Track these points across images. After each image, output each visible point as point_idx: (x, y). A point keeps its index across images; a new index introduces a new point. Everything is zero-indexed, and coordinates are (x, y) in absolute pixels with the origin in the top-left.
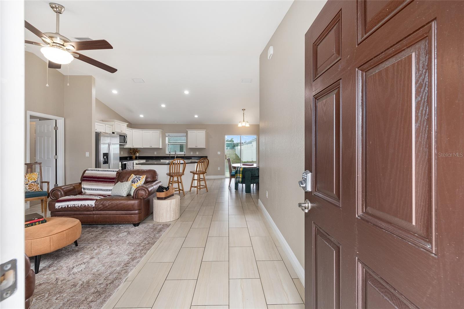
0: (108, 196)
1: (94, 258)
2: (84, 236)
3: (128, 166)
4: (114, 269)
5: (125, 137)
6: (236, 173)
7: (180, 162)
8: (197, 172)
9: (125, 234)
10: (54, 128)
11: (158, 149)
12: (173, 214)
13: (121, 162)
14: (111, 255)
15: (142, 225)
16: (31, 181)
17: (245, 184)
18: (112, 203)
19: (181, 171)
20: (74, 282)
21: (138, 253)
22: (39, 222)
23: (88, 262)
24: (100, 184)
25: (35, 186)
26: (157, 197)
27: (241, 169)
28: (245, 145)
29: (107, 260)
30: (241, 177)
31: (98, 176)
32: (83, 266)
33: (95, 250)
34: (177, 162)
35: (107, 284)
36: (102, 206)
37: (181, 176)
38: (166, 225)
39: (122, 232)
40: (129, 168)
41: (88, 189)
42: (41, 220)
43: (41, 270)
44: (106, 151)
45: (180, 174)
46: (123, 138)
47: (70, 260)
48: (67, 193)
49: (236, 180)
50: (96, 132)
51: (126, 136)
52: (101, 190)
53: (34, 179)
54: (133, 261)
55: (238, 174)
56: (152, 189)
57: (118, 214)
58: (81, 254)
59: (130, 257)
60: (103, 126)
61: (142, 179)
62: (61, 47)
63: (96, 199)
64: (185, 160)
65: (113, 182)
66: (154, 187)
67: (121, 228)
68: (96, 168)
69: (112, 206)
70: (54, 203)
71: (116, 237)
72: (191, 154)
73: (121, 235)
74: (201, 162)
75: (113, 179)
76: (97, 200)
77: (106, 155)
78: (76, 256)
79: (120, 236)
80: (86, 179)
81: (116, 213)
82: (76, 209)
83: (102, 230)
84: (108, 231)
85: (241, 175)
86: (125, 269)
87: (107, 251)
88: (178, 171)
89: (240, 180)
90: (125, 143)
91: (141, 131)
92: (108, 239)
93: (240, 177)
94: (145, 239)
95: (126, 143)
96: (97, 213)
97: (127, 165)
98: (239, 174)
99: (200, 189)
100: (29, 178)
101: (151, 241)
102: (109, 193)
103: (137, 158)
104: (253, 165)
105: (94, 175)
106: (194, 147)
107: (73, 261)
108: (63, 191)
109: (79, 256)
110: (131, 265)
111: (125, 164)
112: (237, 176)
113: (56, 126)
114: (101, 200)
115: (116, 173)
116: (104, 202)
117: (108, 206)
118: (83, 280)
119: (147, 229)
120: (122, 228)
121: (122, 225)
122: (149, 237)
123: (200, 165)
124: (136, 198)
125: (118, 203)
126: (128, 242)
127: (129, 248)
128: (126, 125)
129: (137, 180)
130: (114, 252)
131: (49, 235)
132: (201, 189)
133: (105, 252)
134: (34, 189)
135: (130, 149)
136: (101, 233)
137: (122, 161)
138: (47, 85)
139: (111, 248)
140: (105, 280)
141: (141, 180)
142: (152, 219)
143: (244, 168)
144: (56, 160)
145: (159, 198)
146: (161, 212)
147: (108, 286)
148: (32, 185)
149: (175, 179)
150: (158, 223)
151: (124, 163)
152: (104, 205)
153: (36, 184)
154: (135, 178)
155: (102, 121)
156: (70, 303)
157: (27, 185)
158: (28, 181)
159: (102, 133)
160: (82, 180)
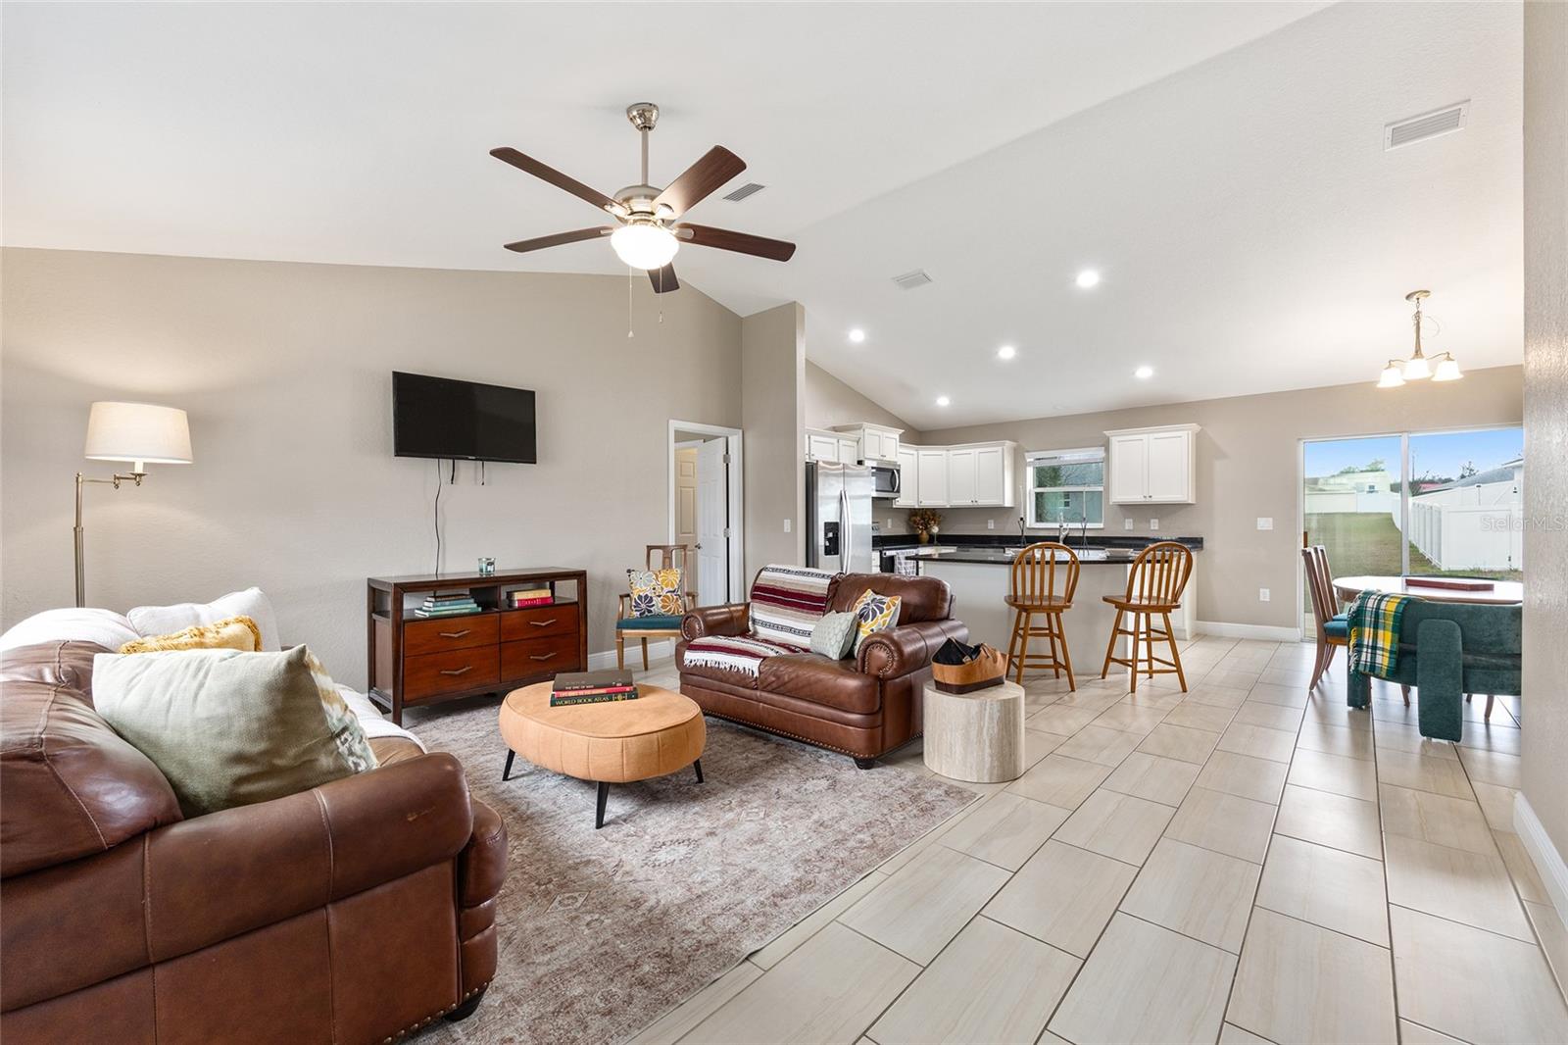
0: (802, 652)
1: (716, 835)
2: (727, 758)
3: (900, 564)
4: (740, 896)
5: (893, 473)
6: (1357, 619)
7: (1053, 555)
8: (1132, 601)
9: (824, 783)
10: (724, 458)
11: (998, 511)
12: (991, 756)
13: (881, 552)
14: (756, 843)
15: (880, 769)
16: (666, 589)
17: (1416, 685)
18: (797, 676)
19: (1060, 590)
20: (642, 892)
21: (827, 870)
22: (623, 693)
23: (696, 843)
24: (789, 611)
25: (672, 601)
26: (936, 682)
27: (1390, 607)
28: (1460, 488)
29: (739, 858)
30: (1388, 647)
31: (787, 587)
32: (683, 850)
33: (731, 810)
34: (1043, 554)
35: (699, 942)
36: (774, 679)
37: (1059, 610)
38: (960, 792)
39: (817, 775)
40: (903, 572)
41: (765, 624)
42: (628, 689)
43: (608, 824)
44: (833, 519)
45: (1053, 603)
46: (888, 476)
47: (668, 819)
48: (713, 629)
49: (1353, 659)
50: (807, 463)
51: (898, 471)
52: (791, 630)
53: (673, 586)
54: (800, 893)
55: (1368, 631)
56: (921, 648)
57: (811, 713)
58: (697, 809)
59: (797, 875)
60: (832, 444)
61: (889, 608)
62: (649, 221)
63: (762, 654)
64: (1075, 552)
65: (819, 609)
66: (930, 642)
67: (821, 760)
68: (807, 566)
69: (797, 684)
70: (684, 649)
71: (796, 788)
72: (1127, 528)
73: (810, 785)
74: (1149, 562)
75: (820, 599)
76: (765, 658)
77: (833, 528)
78: (685, 813)
79: (805, 787)
80: (767, 594)
81: (808, 708)
82: (720, 675)
83: (773, 751)
84: (786, 761)
85: (1389, 634)
86: (764, 914)
87: (753, 825)
88: (1046, 593)
89: (1379, 660)
90: (893, 491)
91: (944, 452)
92: (774, 787)
93: (1380, 644)
94: (869, 825)
95: (898, 491)
96: (766, 698)
97: (897, 561)
98: (1376, 627)
99: (1151, 672)
100: (663, 581)
101: (881, 840)
102: (803, 642)
103: (932, 541)
104: (1489, 588)
105: (779, 585)
106: (1137, 498)
107: (674, 823)
108: (705, 621)
109: (689, 817)
110: (787, 905)
111: (892, 558)
112: (1360, 636)
113: (727, 453)
114: (780, 659)
115: (828, 581)
116: (779, 667)
117: (789, 682)
118: (661, 895)
119: (891, 789)
120: (822, 763)
121: (828, 753)
122: (883, 822)
123: (1157, 573)
124: (863, 671)
125: (812, 678)
126: (815, 817)
127: (810, 838)
128: (897, 437)
129: (874, 611)
130: (767, 836)
131: (622, 735)
132: (1154, 675)
133: (747, 826)
134: (671, 609)
135: (913, 513)
136: (767, 762)
137: (881, 548)
138: (631, 334)
139: (767, 819)
140: (704, 924)
141: (885, 612)
142: (920, 755)
143: (1409, 603)
144: (728, 539)
145: (942, 687)
146: (945, 737)
147: (700, 951)
148: (668, 597)
149: (1039, 620)
150: (936, 778)
151: (889, 553)
152: (778, 678)
153: (675, 597)
154: (868, 604)
155: (835, 429)
156: (602, 955)
157: (659, 599)
158: (662, 589)
159: (820, 463)
160: (753, 597)
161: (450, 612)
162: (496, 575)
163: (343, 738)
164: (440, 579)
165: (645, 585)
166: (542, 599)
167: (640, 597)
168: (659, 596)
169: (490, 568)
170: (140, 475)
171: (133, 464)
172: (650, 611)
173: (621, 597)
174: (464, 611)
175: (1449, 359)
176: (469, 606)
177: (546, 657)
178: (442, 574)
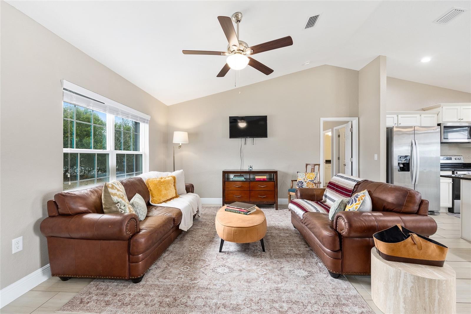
2: (285, 247)
9: (305, 274)
10: (350, 130)
16: (309, 180)
18: (311, 223)
22: (243, 212)
23: (232, 271)
24: (338, 195)
25: (311, 184)
31: (339, 183)
36: (306, 221)
39: (308, 269)
41: (330, 199)
42: (245, 211)
50: (387, 128)
53: (311, 179)
57: (315, 240)
58: (250, 260)
61: (359, 200)
63: (308, 210)
65: (349, 195)
71: (292, 269)
75: (349, 191)
76: (307, 212)
79: (296, 271)
83: (305, 251)
84: (303, 258)
87: (256, 275)
96: (305, 228)
100: (308, 177)
105: (337, 183)
113: (352, 127)
114: (311, 214)
117: (309, 224)
120: (317, 265)
129: (353, 200)
131: (225, 225)
136: (296, 254)
139: (263, 276)
141: (357, 202)
144: (352, 162)
148: (309, 183)
153: (312, 183)
154: (353, 197)
155: (421, 110)
157: (306, 183)
158: (307, 179)
160: (328, 186)
161: (237, 180)
162: (253, 171)
163: (118, 204)
164: (242, 171)
165: (302, 178)
166: (263, 179)
167: (299, 181)
168: (306, 182)
169: (250, 168)
170: (181, 146)
171: (180, 144)
172: (302, 187)
173: (292, 181)
174: (240, 180)
176: (242, 179)
177: (263, 197)
178: (243, 170)
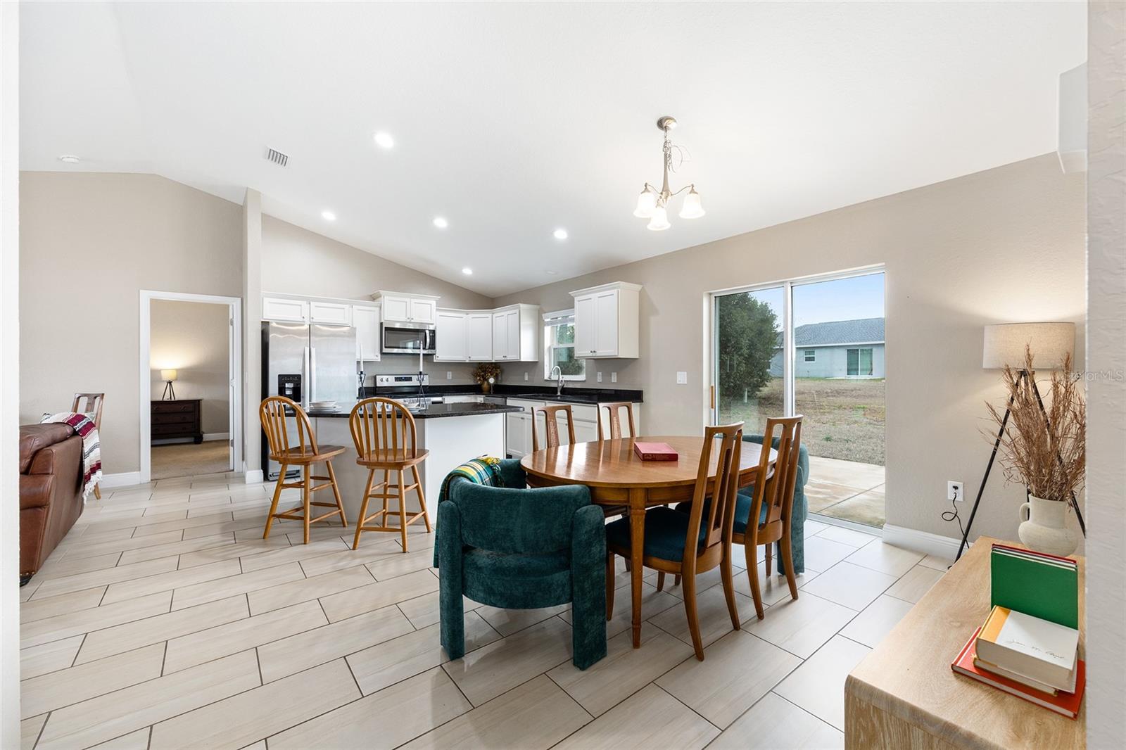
5: (425, 332)
11: (530, 366)
51: (432, 331)
72: (599, 381)
77: (293, 380)
90: (427, 348)
95: (433, 348)
106: (588, 353)
113: (232, 317)
128: (434, 303)
159: (273, 324)
175: (692, 191)
